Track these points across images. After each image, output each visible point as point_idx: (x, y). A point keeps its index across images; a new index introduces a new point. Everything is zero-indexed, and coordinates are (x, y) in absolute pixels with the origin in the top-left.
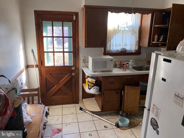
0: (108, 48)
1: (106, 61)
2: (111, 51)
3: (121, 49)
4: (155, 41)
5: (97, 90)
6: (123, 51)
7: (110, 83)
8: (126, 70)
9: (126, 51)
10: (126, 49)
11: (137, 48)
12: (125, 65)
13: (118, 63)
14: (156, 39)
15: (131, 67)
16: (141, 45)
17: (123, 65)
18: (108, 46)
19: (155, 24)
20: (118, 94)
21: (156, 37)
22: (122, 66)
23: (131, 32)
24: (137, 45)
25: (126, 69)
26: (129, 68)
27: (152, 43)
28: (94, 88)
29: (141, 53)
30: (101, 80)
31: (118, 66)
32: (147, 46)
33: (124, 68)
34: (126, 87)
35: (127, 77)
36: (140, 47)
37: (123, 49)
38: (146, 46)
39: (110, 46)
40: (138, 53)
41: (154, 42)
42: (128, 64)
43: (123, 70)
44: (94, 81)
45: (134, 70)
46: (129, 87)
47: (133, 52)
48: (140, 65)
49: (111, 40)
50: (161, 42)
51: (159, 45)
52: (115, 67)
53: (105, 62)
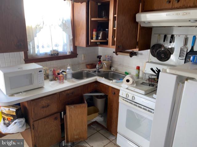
0: (31, 51)
1: (31, 74)
2: (37, 55)
3: (51, 51)
4: (94, 39)
5: (20, 124)
6: (54, 54)
7: (43, 107)
8: (63, 82)
9: (58, 54)
10: (57, 51)
11: (72, 50)
12: (61, 75)
13: (50, 73)
14: (94, 37)
15: (69, 76)
16: (76, 45)
17: (59, 74)
18: (30, 47)
19: (92, 17)
20: (57, 119)
21: (94, 33)
22: (56, 77)
23: (62, 27)
24: (71, 45)
25: (63, 80)
26: (68, 78)
27: (91, 42)
28: (15, 123)
29: (78, 55)
30: (27, 106)
31: (51, 77)
32: (85, 46)
33: (60, 80)
34: (68, 107)
35: (66, 92)
36: (75, 47)
37: (54, 51)
38: (83, 46)
39: (34, 48)
40: (74, 55)
41: (92, 41)
42: (65, 72)
43: (60, 83)
44: (13, 111)
45: (74, 80)
46: (72, 106)
47: (68, 54)
48: (78, 70)
49: (34, 39)
50: (100, 39)
51: (98, 43)
52: (46, 78)
53: (30, 76)
